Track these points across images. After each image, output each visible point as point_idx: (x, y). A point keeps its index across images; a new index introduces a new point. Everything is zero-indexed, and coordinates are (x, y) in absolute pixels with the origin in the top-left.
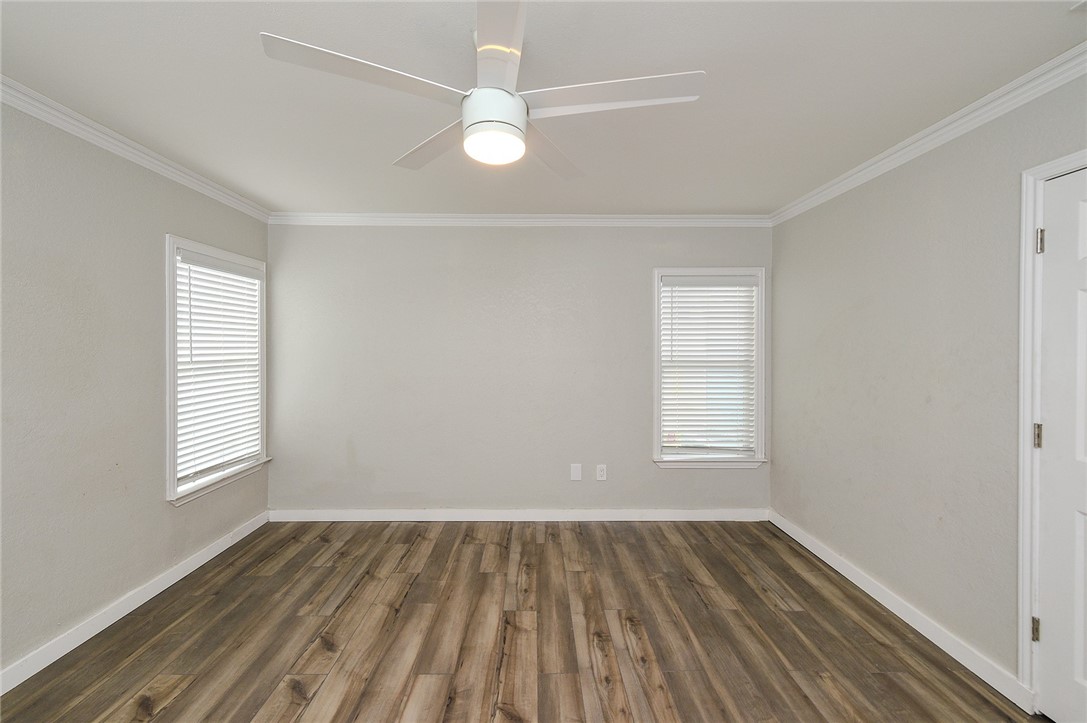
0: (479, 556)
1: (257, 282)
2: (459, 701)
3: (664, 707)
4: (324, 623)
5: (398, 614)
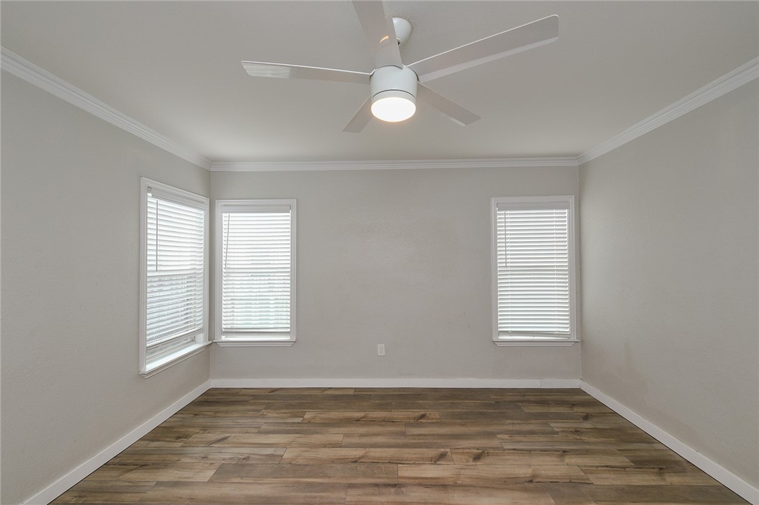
1: (566, 211)
4: (495, 448)
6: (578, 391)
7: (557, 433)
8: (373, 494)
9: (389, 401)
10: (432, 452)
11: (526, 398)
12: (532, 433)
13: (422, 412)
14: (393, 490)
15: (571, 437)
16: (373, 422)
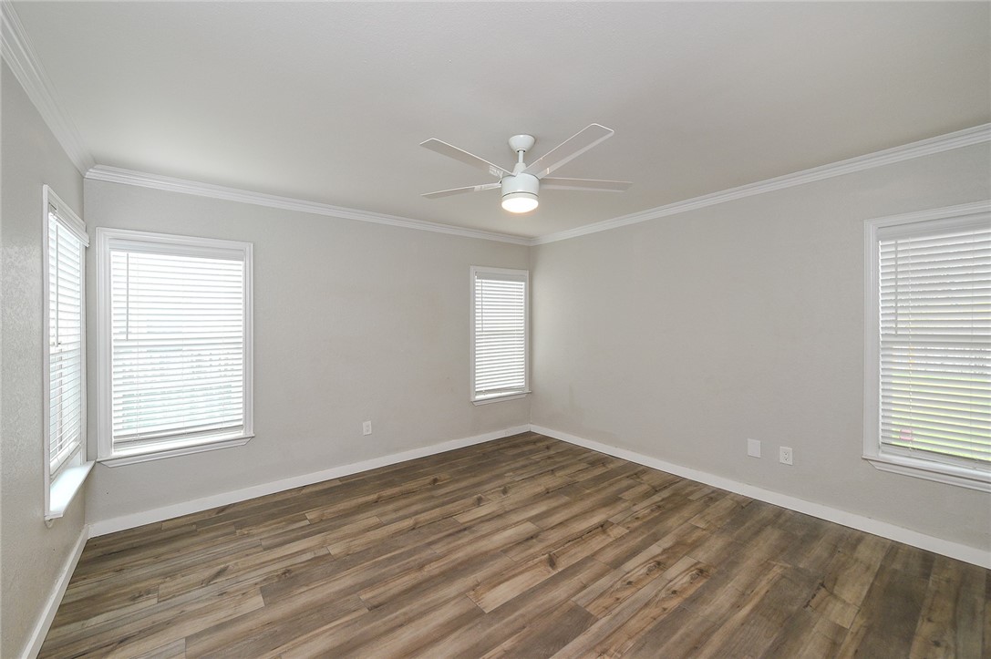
0: (629, 487)
1: (523, 283)
2: (534, 540)
3: (652, 615)
4: (511, 483)
5: (548, 494)
6: (530, 433)
7: (539, 462)
8: (455, 541)
9: (391, 479)
10: (469, 501)
11: (501, 446)
12: (525, 466)
13: (432, 478)
14: (466, 532)
15: (549, 461)
16: (392, 499)
